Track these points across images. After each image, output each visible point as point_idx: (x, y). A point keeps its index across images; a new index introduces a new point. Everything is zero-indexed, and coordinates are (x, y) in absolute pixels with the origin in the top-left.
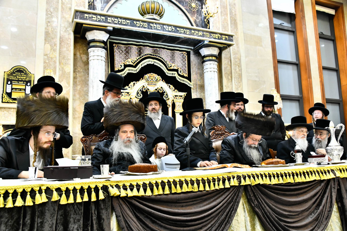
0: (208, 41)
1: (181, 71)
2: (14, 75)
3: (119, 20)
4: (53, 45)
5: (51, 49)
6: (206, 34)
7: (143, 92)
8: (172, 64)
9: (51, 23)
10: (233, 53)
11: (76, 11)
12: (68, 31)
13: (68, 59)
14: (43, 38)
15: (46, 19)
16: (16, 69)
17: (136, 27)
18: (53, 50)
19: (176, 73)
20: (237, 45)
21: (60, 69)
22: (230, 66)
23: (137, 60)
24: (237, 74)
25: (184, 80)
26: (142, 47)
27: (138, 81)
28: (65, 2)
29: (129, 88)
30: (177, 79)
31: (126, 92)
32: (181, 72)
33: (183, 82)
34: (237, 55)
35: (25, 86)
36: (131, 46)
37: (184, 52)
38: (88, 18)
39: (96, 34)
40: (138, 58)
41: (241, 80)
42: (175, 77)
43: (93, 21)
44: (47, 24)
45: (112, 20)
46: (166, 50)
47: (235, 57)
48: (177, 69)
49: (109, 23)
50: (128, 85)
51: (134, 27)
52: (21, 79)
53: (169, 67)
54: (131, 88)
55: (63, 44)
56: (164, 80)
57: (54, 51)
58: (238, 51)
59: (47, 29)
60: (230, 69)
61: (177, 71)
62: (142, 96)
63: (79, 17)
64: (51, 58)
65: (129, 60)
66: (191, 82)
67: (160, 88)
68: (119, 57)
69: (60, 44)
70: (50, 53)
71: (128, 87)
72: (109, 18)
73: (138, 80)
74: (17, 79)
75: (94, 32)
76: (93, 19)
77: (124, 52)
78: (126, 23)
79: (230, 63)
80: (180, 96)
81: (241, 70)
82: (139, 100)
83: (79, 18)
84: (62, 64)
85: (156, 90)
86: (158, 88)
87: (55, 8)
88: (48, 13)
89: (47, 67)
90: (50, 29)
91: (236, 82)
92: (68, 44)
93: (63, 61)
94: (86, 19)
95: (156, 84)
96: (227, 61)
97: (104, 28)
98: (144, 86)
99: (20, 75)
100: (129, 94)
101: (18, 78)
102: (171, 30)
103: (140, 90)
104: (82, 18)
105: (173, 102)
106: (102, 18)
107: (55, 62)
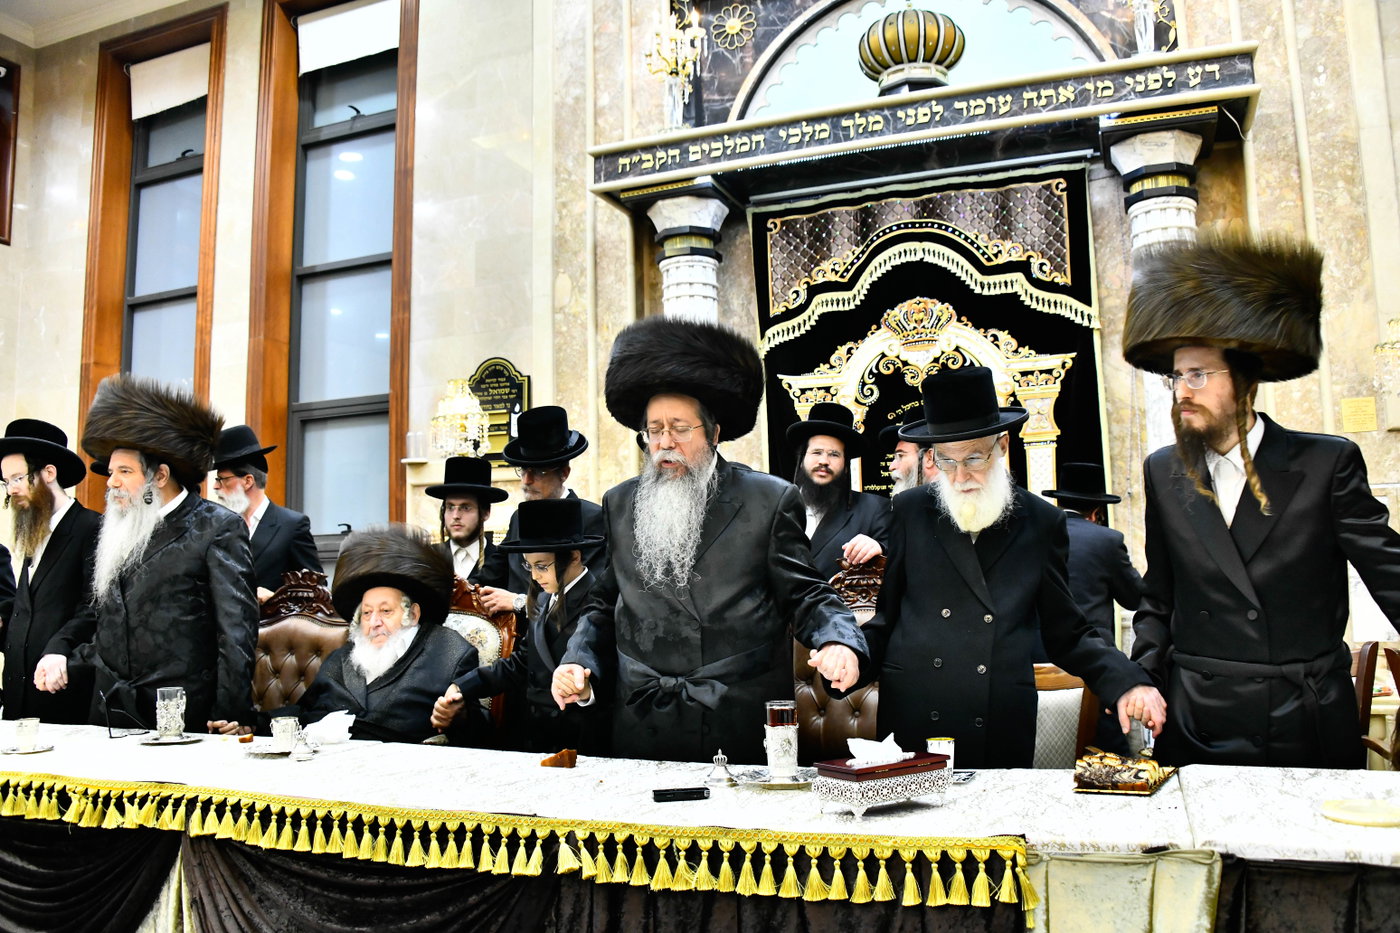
0: (1116, 114)
1: (1042, 265)
2: (483, 386)
3: (727, 143)
4: (578, 274)
5: (573, 288)
6: (1096, 89)
7: (879, 379)
8: (1001, 241)
9: (569, 207)
10: (1308, 122)
11: (597, 157)
12: (617, 217)
13: (623, 308)
14: (548, 259)
15: (556, 198)
16: (487, 369)
17: (787, 150)
18: (576, 290)
19: (1019, 276)
20: (1339, 76)
21: (597, 345)
22: (1297, 188)
23: (858, 258)
24: (1338, 225)
25: (1055, 303)
26: (869, 204)
27: (863, 336)
28: (608, 127)
29: (829, 371)
30: (1028, 302)
31: (819, 389)
32: (1044, 268)
33: (1052, 311)
34: (1341, 127)
35: (507, 417)
36: (829, 211)
37: (1054, 182)
38: (628, 169)
39: (665, 213)
40: (861, 248)
41: (1366, 249)
42: (1015, 296)
43: (642, 174)
44: (560, 212)
45: (703, 151)
46: (970, 190)
47: (1324, 138)
48: (1024, 258)
49: (696, 163)
50: (827, 361)
51: (782, 151)
52: (498, 395)
53: (989, 259)
54: (837, 370)
55: (603, 263)
56: (964, 319)
57: (579, 291)
58: (1346, 106)
59: (561, 229)
60: (1299, 203)
61: (1024, 267)
62: (876, 394)
63: (602, 174)
64: (574, 316)
65: (826, 265)
66: (1088, 303)
67: (949, 351)
68: (787, 265)
69: (596, 264)
70: (570, 301)
71: (828, 366)
72: (692, 149)
73: (860, 335)
74: (490, 398)
75: (659, 207)
76: (645, 165)
77: (807, 242)
78: (751, 147)
79: (1294, 175)
80: (1041, 372)
81: (1359, 200)
82: (867, 409)
83: (602, 178)
84: (605, 326)
85: (936, 360)
86: (943, 353)
87: (578, 155)
88: (562, 176)
89: (564, 347)
90: (568, 226)
91: (1337, 265)
92: (618, 258)
93: (606, 318)
94: (624, 174)
95: (936, 338)
96: (1276, 173)
97: (685, 185)
98: (884, 355)
99: (497, 385)
100: (832, 391)
101: (492, 395)
102: (926, 119)
103: (871, 372)
104: (611, 173)
105: (1012, 399)
106: (672, 152)
107: (584, 326)
